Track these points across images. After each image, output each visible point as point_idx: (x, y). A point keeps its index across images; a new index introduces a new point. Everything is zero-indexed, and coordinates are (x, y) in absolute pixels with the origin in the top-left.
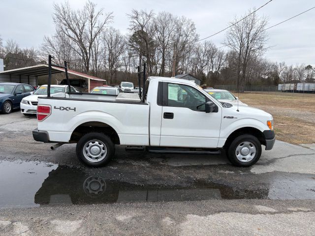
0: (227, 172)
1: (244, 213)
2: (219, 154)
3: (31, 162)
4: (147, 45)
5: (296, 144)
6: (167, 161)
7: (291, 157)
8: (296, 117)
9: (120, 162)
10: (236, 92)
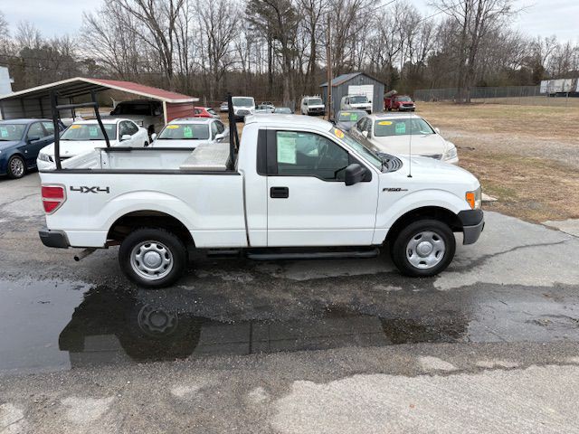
0: (390, 288)
1: (396, 374)
2: (375, 256)
3: (47, 281)
4: (279, 16)
5: (537, 222)
6: (285, 271)
7: (516, 252)
8: (555, 157)
9: (200, 276)
10: (456, 104)
